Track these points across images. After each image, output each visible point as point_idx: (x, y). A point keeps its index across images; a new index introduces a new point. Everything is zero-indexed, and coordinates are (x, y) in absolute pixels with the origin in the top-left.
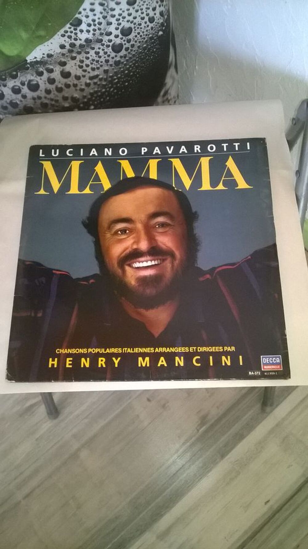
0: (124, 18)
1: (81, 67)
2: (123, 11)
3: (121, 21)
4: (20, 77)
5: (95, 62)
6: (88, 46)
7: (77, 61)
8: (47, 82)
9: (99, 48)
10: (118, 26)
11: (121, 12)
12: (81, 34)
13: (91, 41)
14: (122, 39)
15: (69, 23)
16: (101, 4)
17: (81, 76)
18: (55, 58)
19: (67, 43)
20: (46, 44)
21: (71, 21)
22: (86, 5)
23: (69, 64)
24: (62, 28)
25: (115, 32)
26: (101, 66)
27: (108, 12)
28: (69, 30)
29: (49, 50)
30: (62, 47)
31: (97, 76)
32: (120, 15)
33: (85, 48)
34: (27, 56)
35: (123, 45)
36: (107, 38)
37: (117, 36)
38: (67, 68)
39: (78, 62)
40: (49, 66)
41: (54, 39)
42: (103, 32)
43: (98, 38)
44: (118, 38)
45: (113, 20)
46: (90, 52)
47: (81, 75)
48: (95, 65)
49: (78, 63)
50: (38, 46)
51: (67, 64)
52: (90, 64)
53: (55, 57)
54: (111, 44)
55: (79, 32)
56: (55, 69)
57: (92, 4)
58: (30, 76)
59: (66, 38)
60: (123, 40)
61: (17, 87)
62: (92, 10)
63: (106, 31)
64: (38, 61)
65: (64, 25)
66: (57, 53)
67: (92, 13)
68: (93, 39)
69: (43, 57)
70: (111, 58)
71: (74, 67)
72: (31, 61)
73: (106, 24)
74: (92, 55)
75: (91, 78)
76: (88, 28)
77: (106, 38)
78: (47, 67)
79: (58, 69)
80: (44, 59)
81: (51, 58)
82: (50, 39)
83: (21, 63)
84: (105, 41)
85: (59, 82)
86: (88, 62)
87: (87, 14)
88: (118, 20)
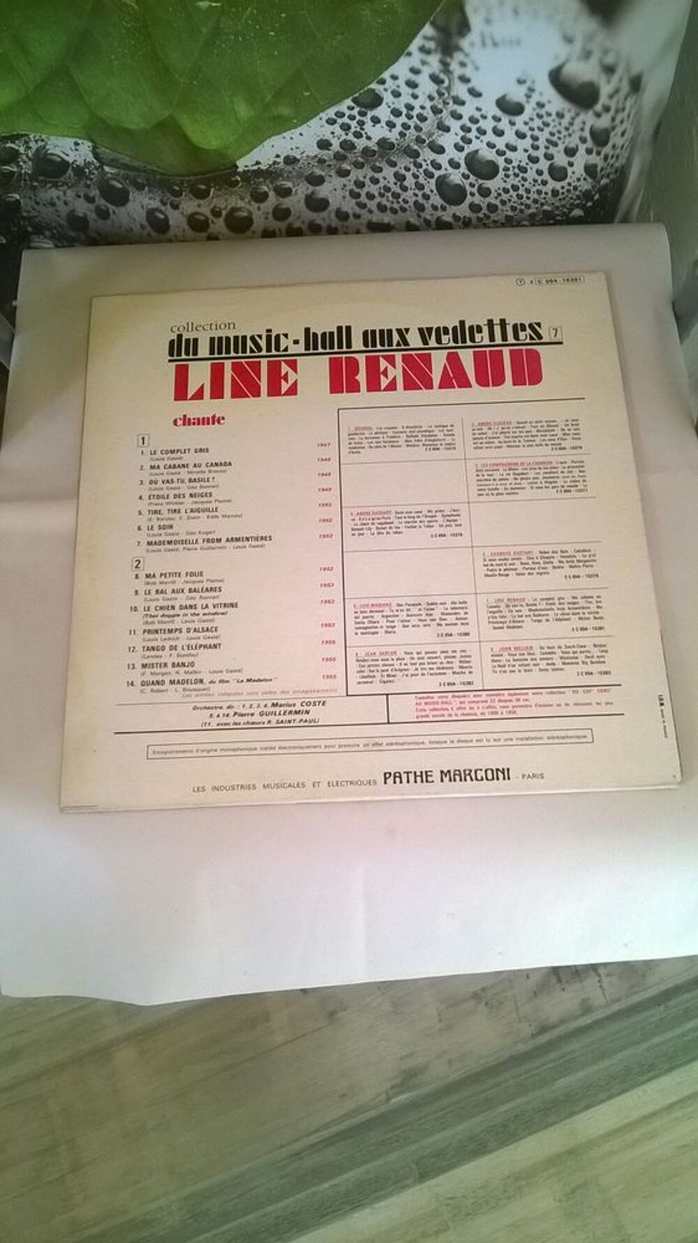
1: (355, 195)
4: (213, 198)
5: (390, 194)
6: (382, 156)
7: (350, 181)
8: (270, 216)
9: (408, 169)
10: (461, 143)
12: (374, 126)
13: (392, 146)
14: (466, 177)
15: (351, 98)
16: (435, 79)
20: (287, 134)
21: (357, 95)
22: (401, 68)
23: (330, 182)
24: (333, 105)
27: (448, 104)
29: (292, 149)
30: (324, 144)
33: (373, 158)
34: (240, 158)
35: (466, 195)
38: (323, 191)
42: (424, 137)
43: (409, 146)
46: (384, 171)
47: (350, 211)
48: (388, 201)
49: (351, 186)
50: (269, 137)
51: (326, 183)
52: (376, 194)
54: (437, 173)
55: (369, 120)
56: (296, 190)
57: (415, 71)
58: (237, 201)
59: (337, 128)
60: (469, 181)
62: (412, 85)
63: (430, 139)
64: (262, 170)
65: (338, 100)
66: (308, 156)
67: (410, 91)
68: (398, 145)
69: (275, 163)
70: (430, 205)
71: (339, 190)
72: (246, 169)
73: (436, 125)
74: (387, 177)
76: (392, 118)
77: (427, 155)
78: (278, 184)
79: (302, 190)
81: (292, 166)
82: (300, 126)
83: (221, 170)
84: (425, 161)
85: (299, 218)
87: (397, 89)
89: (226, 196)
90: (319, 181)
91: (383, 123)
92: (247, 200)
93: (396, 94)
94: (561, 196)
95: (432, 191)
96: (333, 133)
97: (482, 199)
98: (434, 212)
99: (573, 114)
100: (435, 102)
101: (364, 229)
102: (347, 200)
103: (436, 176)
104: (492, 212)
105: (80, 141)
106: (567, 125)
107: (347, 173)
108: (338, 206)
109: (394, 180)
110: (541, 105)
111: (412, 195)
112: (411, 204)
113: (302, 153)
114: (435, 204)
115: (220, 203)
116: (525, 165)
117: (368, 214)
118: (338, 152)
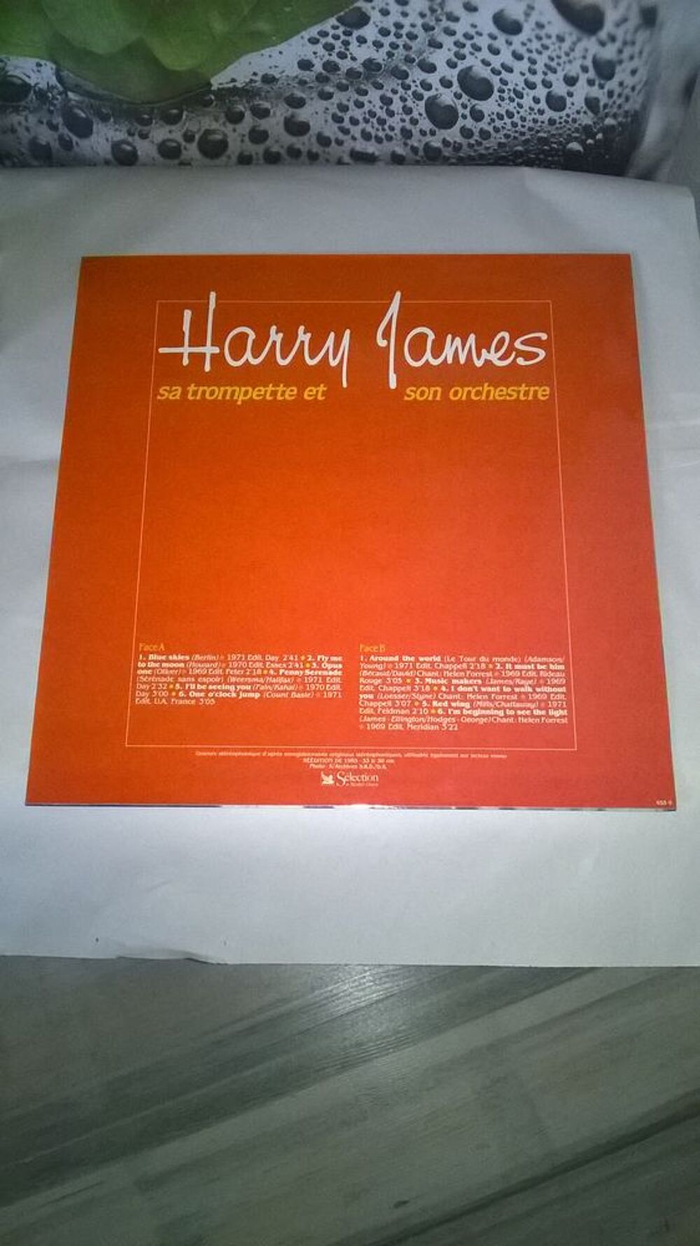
18: (281, 86)
19: (318, 59)
20: (266, 52)
21: (342, 13)
24: (316, 23)
30: (305, 65)
40: (261, 102)
50: (247, 52)
53: (283, 84)
59: (319, 48)
65: (321, 18)
66: (288, 76)
69: (252, 81)
78: (256, 103)
82: (280, 44)
83: (196, 89)
89: (199, 118)
90: (300, 103)
91: (370, 43)
92: (221, 121)
93: (385, 13)
94: (558, 125)
95: (420, 115)
96: (315, 53)
97: (475, 123)
98: (421, 137)
99: (574, 38)
100: (427, 20)
101: (347, 159)
102: (328, 124)
103: (426, 97)
104: (485, 139)
105: (43, 62)
106: (568, 50)
107: (329, 96)
108: (320, 130)
109: (381, 104)
110: (540, 26)
111: (399, 120)
112: (397, 131)
113: (283, 72)
114: (424, 129)
115: (192, 126)
116: (521, 90)
117: (351, 141)
118: (321, 74)
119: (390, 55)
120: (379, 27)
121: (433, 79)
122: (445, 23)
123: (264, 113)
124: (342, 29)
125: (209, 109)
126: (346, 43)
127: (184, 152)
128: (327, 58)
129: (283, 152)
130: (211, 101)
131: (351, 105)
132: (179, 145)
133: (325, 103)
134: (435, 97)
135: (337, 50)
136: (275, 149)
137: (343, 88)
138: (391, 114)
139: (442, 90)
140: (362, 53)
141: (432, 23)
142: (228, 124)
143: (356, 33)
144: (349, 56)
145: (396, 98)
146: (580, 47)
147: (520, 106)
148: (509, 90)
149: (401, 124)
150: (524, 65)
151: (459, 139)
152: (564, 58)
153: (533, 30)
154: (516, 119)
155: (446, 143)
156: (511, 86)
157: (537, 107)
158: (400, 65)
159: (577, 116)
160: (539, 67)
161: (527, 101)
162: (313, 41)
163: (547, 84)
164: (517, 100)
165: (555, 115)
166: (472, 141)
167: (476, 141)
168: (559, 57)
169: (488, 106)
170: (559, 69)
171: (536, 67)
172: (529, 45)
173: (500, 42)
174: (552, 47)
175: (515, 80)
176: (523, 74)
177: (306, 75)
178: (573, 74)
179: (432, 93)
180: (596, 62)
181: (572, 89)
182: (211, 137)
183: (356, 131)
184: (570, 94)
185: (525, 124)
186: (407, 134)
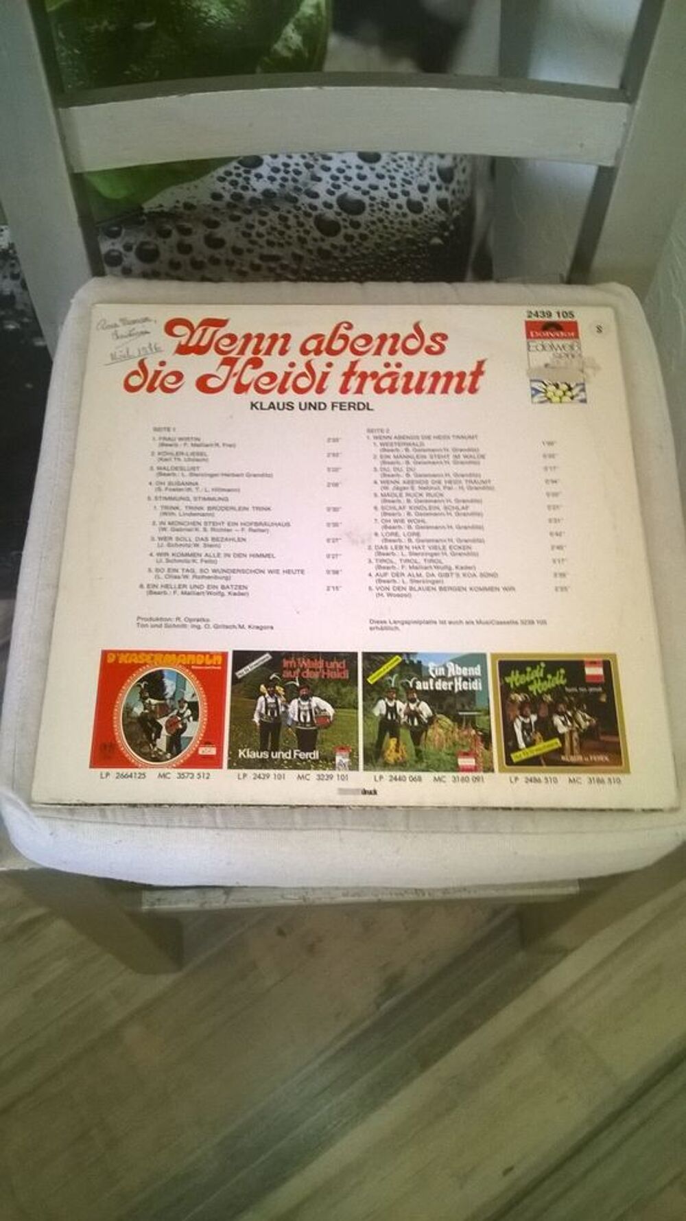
0: (349, 179)
1: (247, 235)
2: (349, 167)
3: (341, 181)
4: (124, 236)
5: (276, 233)
6: (267, 204)
7: (241, 224)
8: (175, 249)
9: (289, 212)
10: (333, 189)
11: (343, 166)
12: (258, 181)
13: (275, 194)
14: (338, 214)
15: (237, 160)
17: (245, 250)
19: (227, 192)
20: (185, 185)
21: (242, 158)
23: (225, 226)
24: (222, 165)
25: (324, 197)
26: (289, 244)
27: (318, 160)
28: (234, 171)
29: (189, 198)
30: (217, 196)
31: (276, 258)
32: (341, 171)
33: (260, 205)
34: (146, 200)
35: (340, 227)
36: (308, 200)
37: (328, 205)
38: (219, 233)
39: (244, 226)
40: (184, 223)
41: (202, 181)
42: (300, 186)
43: (288, 194)
44: (331, 211)
45: (325, 176)
46: (270, 214)
47: (244, 248)
48: (275, 237)
49: (243, 228)
50: (168, 187)
51: (221, 226)
52: (265, 234)
53: (200, 210)
54: (314, 213)
55: (253, 177)
56: (196, 231)
58: (144, 236)
59: (227, 184)
60: (341, 217)
61: (116, 254)
63: (306, 188)
64: (165, 212)
65: (226, 162)
66: (204, 205)
68: (280, 194)
69: (176, 207)
70: (310, 239)
71: (233, 232)
72: (151, 210)
73: (309, 177)
74: (272, 219)
75: (262, 257)
76: (273, 174)
78: (181, 224)
79: (201, 231)
80: (177, 210)
81: (191, 210)
82: (196, 180)
83: (131, 212)
84: (303, 205)
85: (200, 252)
86: (262, 229)
88: (335, 178)
89: (136, 233)
90: (215, 224)
91: (265, 178)
92: (154, 236)
93: (274, 156)
94: (420, 227)
96: (223, 188)
97: (354, 230)
98: (314, 243)
99: (422, 159)
101: (257, 261)
102: (240, 239)
103: (314, 215)
104: (364, 241)
106: (418, 168)
107: (238, 219)
108: (233, 243)
109: (279, 221)
111: (295, 231)
112: (295, 239)
113: (200, 201)
114: (315, 237)
115: (130, 239)
116: (387, 201)
117: (259, 249)
118: (230, 202)
119: (282, 186)
120: (272, 165)
121: (318, 202)
122: (321, 162)
123: (187, 232)
124: (241, 171)
125: (142, 227)
126: (247, 179)
127: (125, 259)
128: (234, 191)
129: (206, 260)
130: (144, 221)
131: (256, 224)
132: (120, 253)
133: (235, 224)
134: (320, 215)
135: (240, 184)
136: (199, 258)
137: (248, 212)
138: (288, 227)
139: (324, 209)
140: (260, 186)
141: (312, 162)
142: (159, 238)
143: (254, 171)
144: (250, 188)
145: (291, 217)
146: (426, 163)
147: (387, 213)
148: (378, 203)
149: (297, 234)
150: (386, 182)
151: (344, 243)
152: (416, 173)
153: (389, 156)
154: (387, 223)
155: (334, 246)
156: (378, 201)
157: (400, 211)
158: (291, 193)
159: (432, 216)
160: (398, 181)
161: (393, 208)
162: (222, 179)
163: (406, 193)
164: (384, 209)
165: (416, 217)
166: (354, 244)
167: (357, 243)
168: (412, 173)
169: (363, 218)
170: (414, 182)
171: (393, 182)
172: (388, 167)
173: (366, 170)
174: (405, 166)
175: (381, 194)
176: (386, 188)
177: (217, 204)
178: (425, 184)
179: (319, 212)
180: (440, 172)
181: (426, 195)
182: (147, 247)
183: (262, 241)
184: (425, 199)
185: (393, 225)
186: (302, 241)
